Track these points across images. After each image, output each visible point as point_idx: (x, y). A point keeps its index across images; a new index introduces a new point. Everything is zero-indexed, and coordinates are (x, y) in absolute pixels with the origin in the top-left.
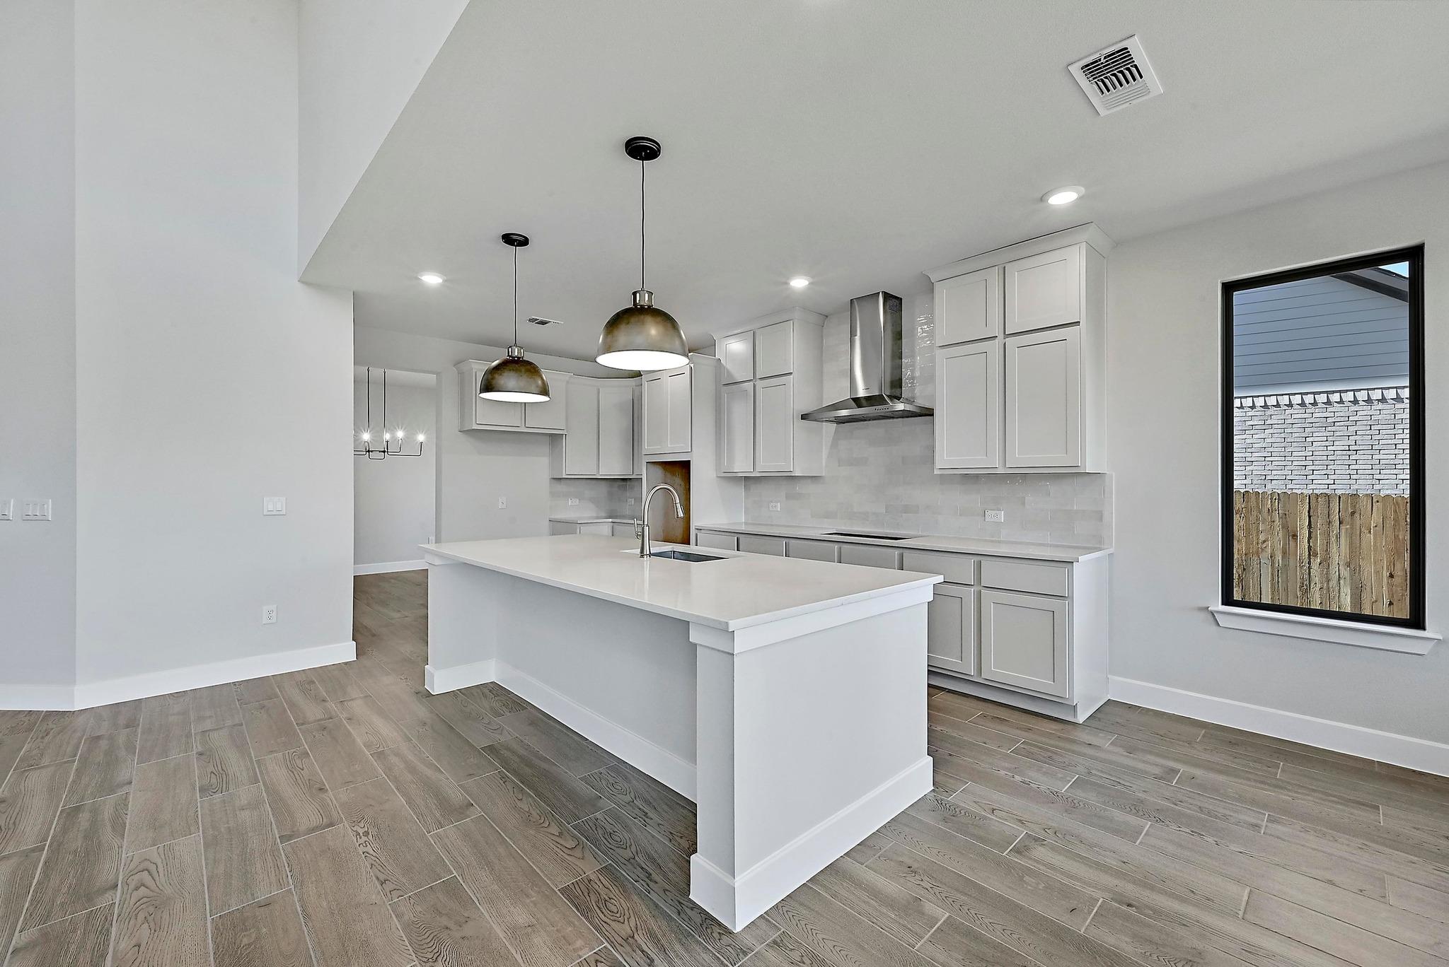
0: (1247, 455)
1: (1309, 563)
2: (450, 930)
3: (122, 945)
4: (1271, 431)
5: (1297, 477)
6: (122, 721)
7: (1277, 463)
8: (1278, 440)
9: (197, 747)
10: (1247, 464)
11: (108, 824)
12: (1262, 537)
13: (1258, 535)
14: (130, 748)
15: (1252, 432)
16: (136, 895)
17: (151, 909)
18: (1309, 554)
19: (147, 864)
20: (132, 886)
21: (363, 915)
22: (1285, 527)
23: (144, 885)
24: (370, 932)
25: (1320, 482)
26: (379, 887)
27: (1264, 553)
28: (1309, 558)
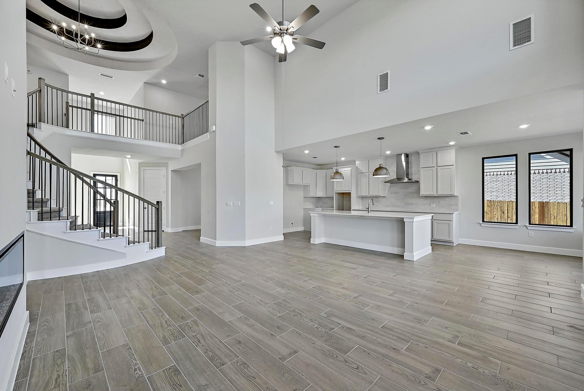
0: (492, 189)
1: (507, 220)
4: (499, 182)
5: (506, 196)
7: (500, 192)
8: (501, 185)
10: (492, 192)
12: (495, 213)
13: (494, 212)
15: (493, 182)
18: (507, 218)
22: (501, 210)
25: (513, 198)
27: (495, 218)
28: (507, 219)
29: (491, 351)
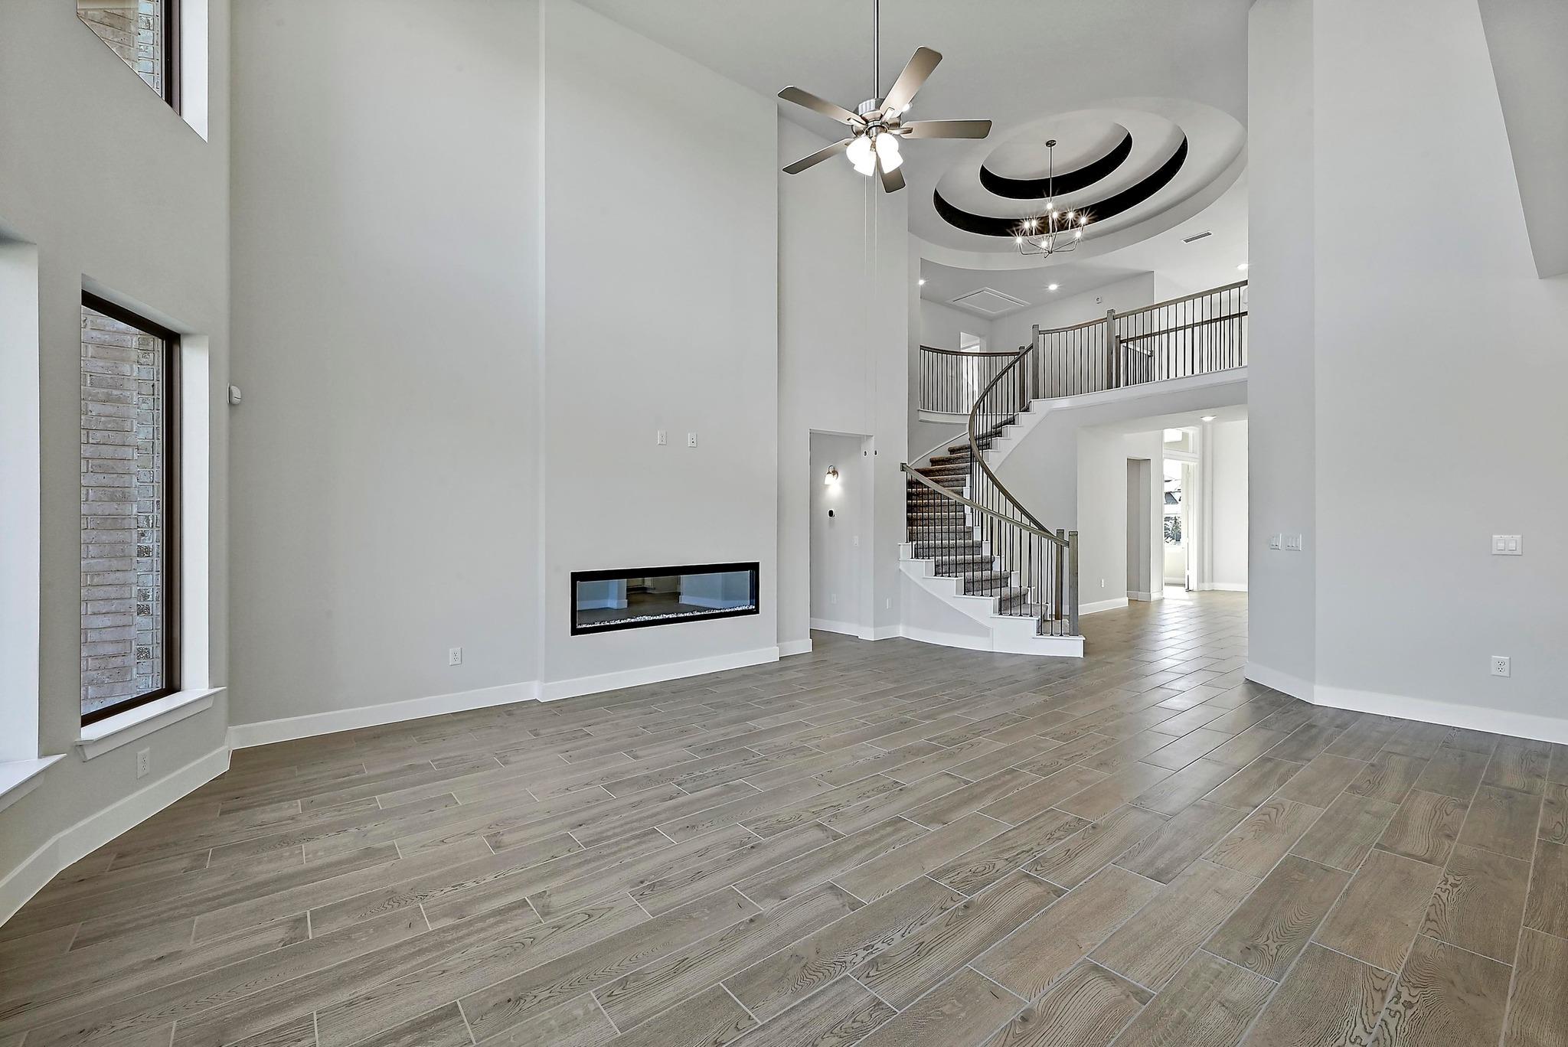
2: (1454, 985)
3: (1235, 834)
6: (1338, 722)
9: (1375, 760)
11: (1278, 776)
14: (1328, 741)
16: (1261, 817)
17: (1262, 828)
19: (1279, 807)
20: (1262, 812)
21: (1389, 923)
23: (1269, 815)
24: (1382, 934)
26: (1423, 920)
29: (462, 937)
